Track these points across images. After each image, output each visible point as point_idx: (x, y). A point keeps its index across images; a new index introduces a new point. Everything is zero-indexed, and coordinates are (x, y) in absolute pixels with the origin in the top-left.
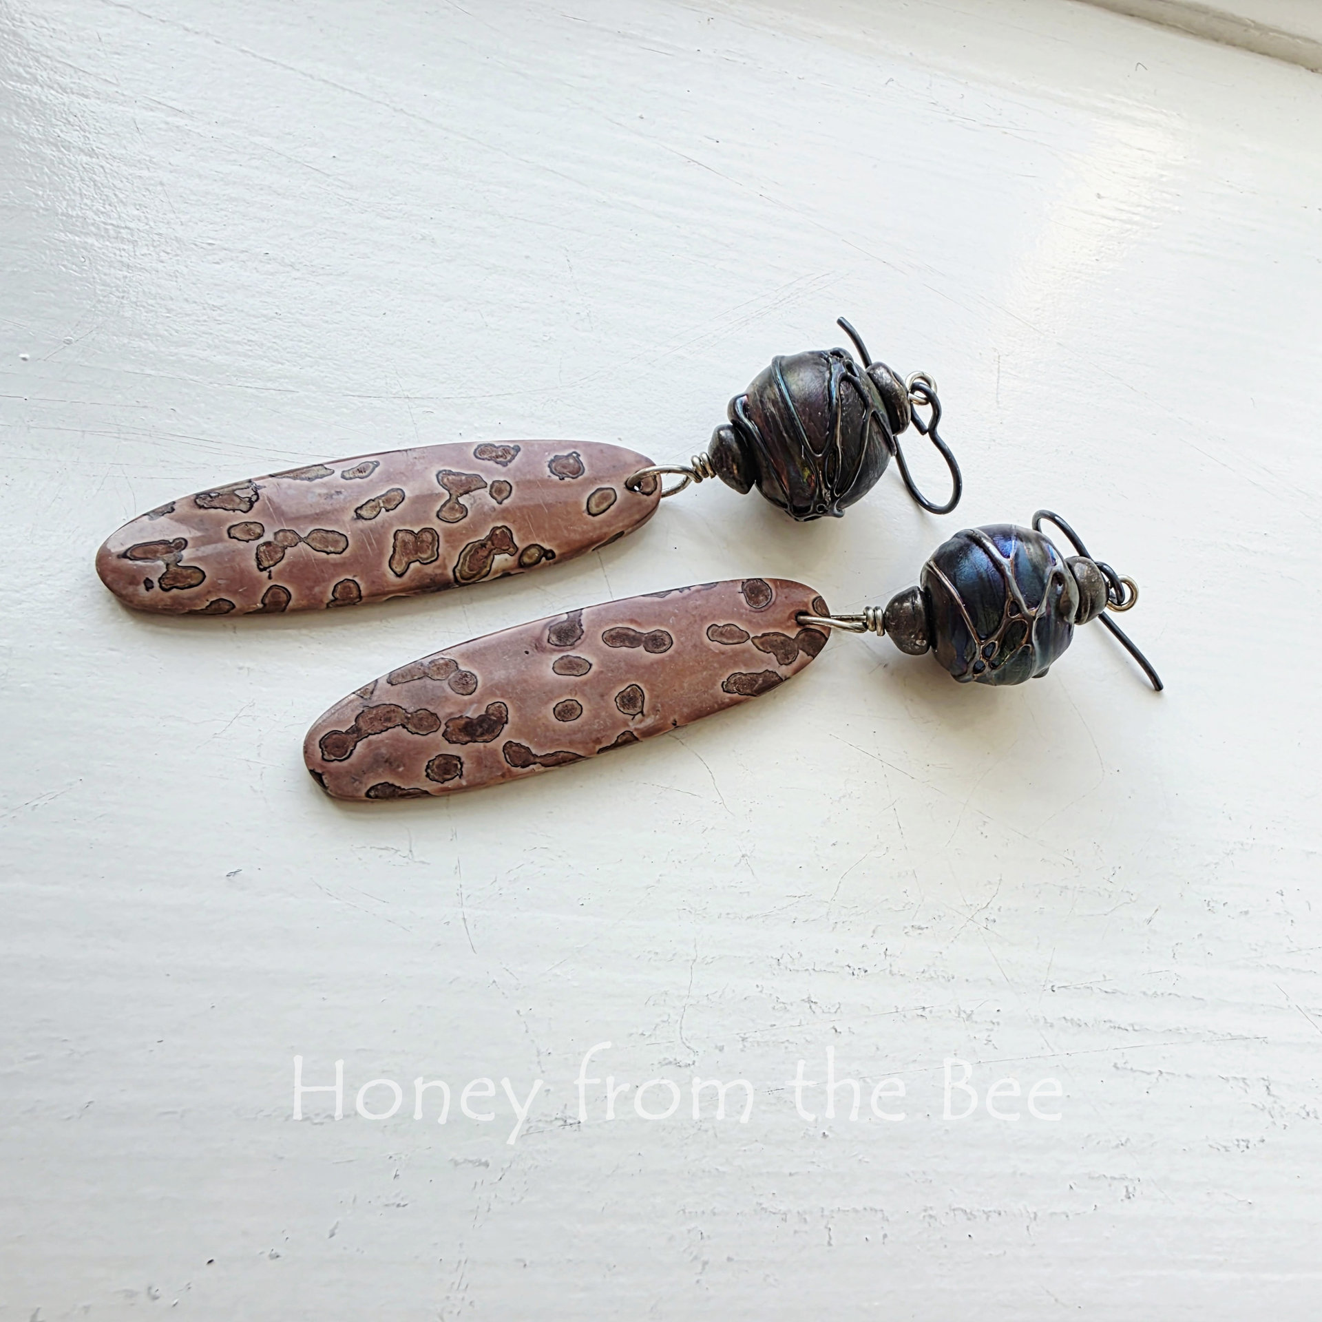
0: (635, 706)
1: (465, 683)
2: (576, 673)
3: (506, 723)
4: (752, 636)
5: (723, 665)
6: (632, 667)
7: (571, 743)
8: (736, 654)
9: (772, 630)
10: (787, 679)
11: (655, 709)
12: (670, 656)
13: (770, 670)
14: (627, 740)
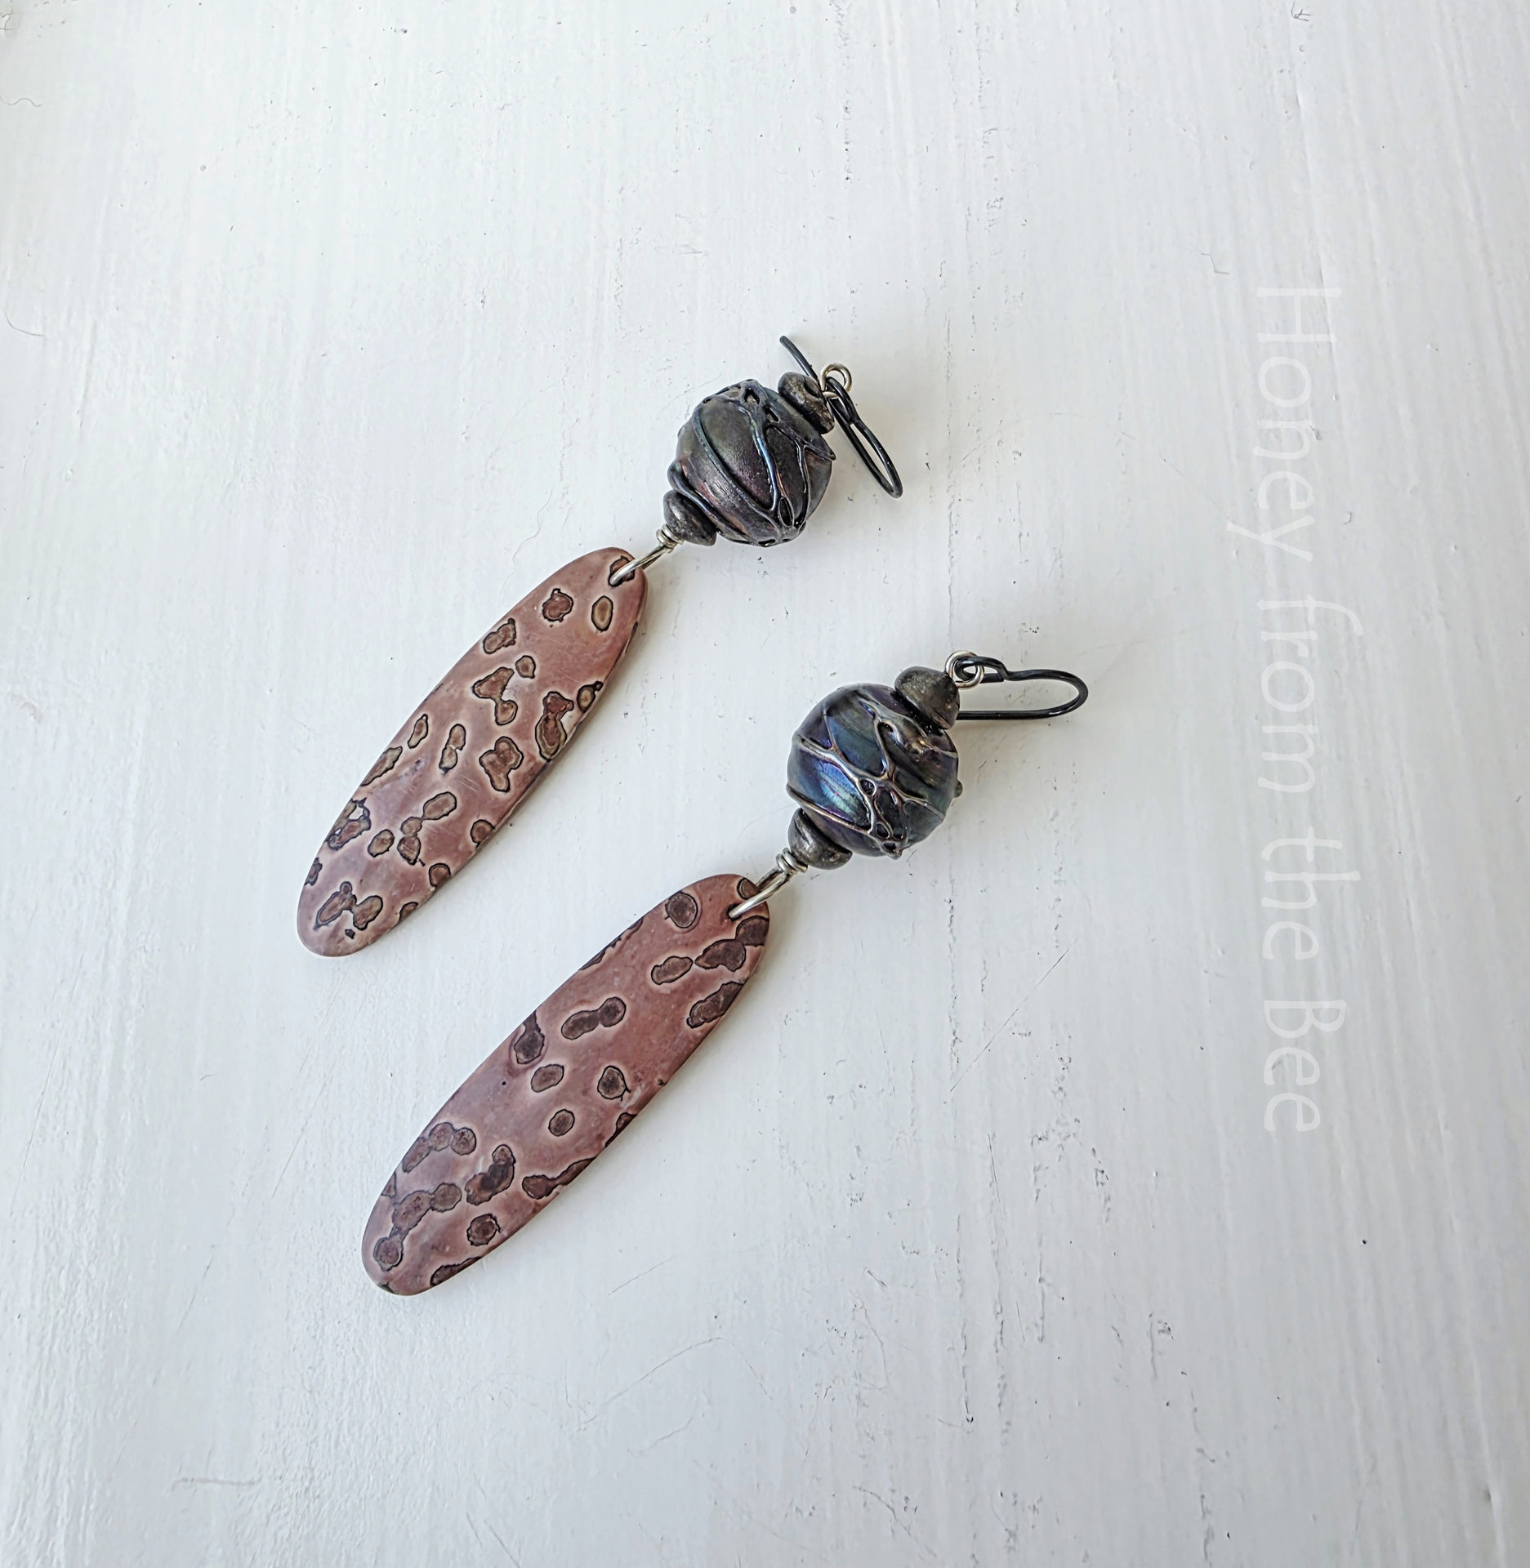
0: (617, 1087)
1: (466, 1142)
2: (552, 1082)
3: (515, 1162)
4: (694, 959)
5: (680, 1004)
6: (599, 1049)
7: (578, 1151)
8: (686, 985)
9: (710, 942)
10: (746, 981)
11: (637, 1080)
12: (629, 1020)
13: (726, 982)
14: (626, 1120)
